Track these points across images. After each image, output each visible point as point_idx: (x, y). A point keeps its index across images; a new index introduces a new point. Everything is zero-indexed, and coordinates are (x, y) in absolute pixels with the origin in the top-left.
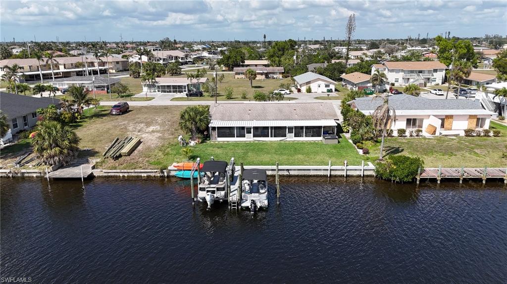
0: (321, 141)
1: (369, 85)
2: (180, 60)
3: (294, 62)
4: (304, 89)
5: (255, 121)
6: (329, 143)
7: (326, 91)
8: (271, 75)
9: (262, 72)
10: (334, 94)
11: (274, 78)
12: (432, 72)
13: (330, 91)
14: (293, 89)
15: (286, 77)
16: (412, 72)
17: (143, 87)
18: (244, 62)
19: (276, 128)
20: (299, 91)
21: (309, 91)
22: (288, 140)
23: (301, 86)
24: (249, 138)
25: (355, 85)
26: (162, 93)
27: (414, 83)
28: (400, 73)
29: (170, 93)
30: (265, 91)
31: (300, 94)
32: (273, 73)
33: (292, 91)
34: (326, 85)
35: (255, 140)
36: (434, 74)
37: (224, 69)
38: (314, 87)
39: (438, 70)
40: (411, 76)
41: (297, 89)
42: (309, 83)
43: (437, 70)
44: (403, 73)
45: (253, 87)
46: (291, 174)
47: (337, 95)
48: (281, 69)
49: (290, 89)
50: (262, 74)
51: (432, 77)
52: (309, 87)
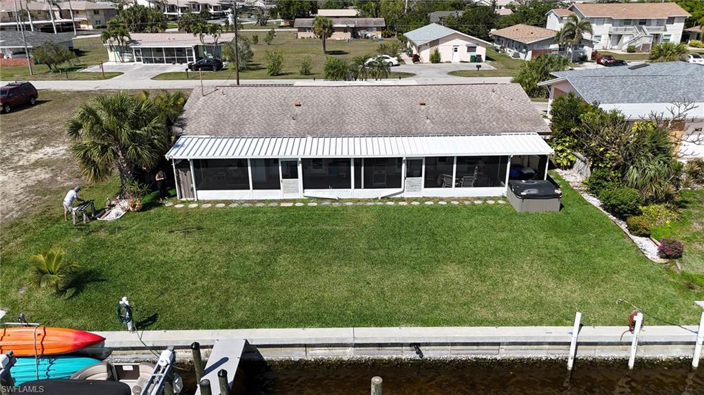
0: (504, 198)
1: (552, 47)
2: (212, 11)
3: (404, 9)
4: (425, 55)
5: (310, 138)
6: (532, 211)
7: (469, 59)
8: (363, 32)
9: (345, 26)
10: (486, 65)
11: (368, 38)
12: (665, 22)
13: (476, 59)
14: (404, 56)
15: (389, 37)
16: (627, 22)
17: (109, 51)
18: (316, 13)
19: (371, 163)
20: (416, 59)
21: (436, 59)
22: (406, 195)
23: (419, 49)
24: (292, 191)
25: (526, 46)
26: (146, 64)
27: (633, 44)
28: (605, 25)
29: (162, 65)
30: (349, 60)
31: (417, 65)
32: (366, 29)
33: (402, 60)
34: (469, 48)
35: (311, 198)
36: (669, 27)
37: (283, 24)
38: (445, 50)
39: (676, 20)
40: (625, 30)
41: (411, 56)
42: (435, 43)
43: (674, 18)
44: (611, 25)
45: (326, 52)
46: (426, 356)
47: (493, 68)
48: (381, 21)
49: (398, 56)
50: (345, 30)
51: (664, 33)
52: (437, 51)
